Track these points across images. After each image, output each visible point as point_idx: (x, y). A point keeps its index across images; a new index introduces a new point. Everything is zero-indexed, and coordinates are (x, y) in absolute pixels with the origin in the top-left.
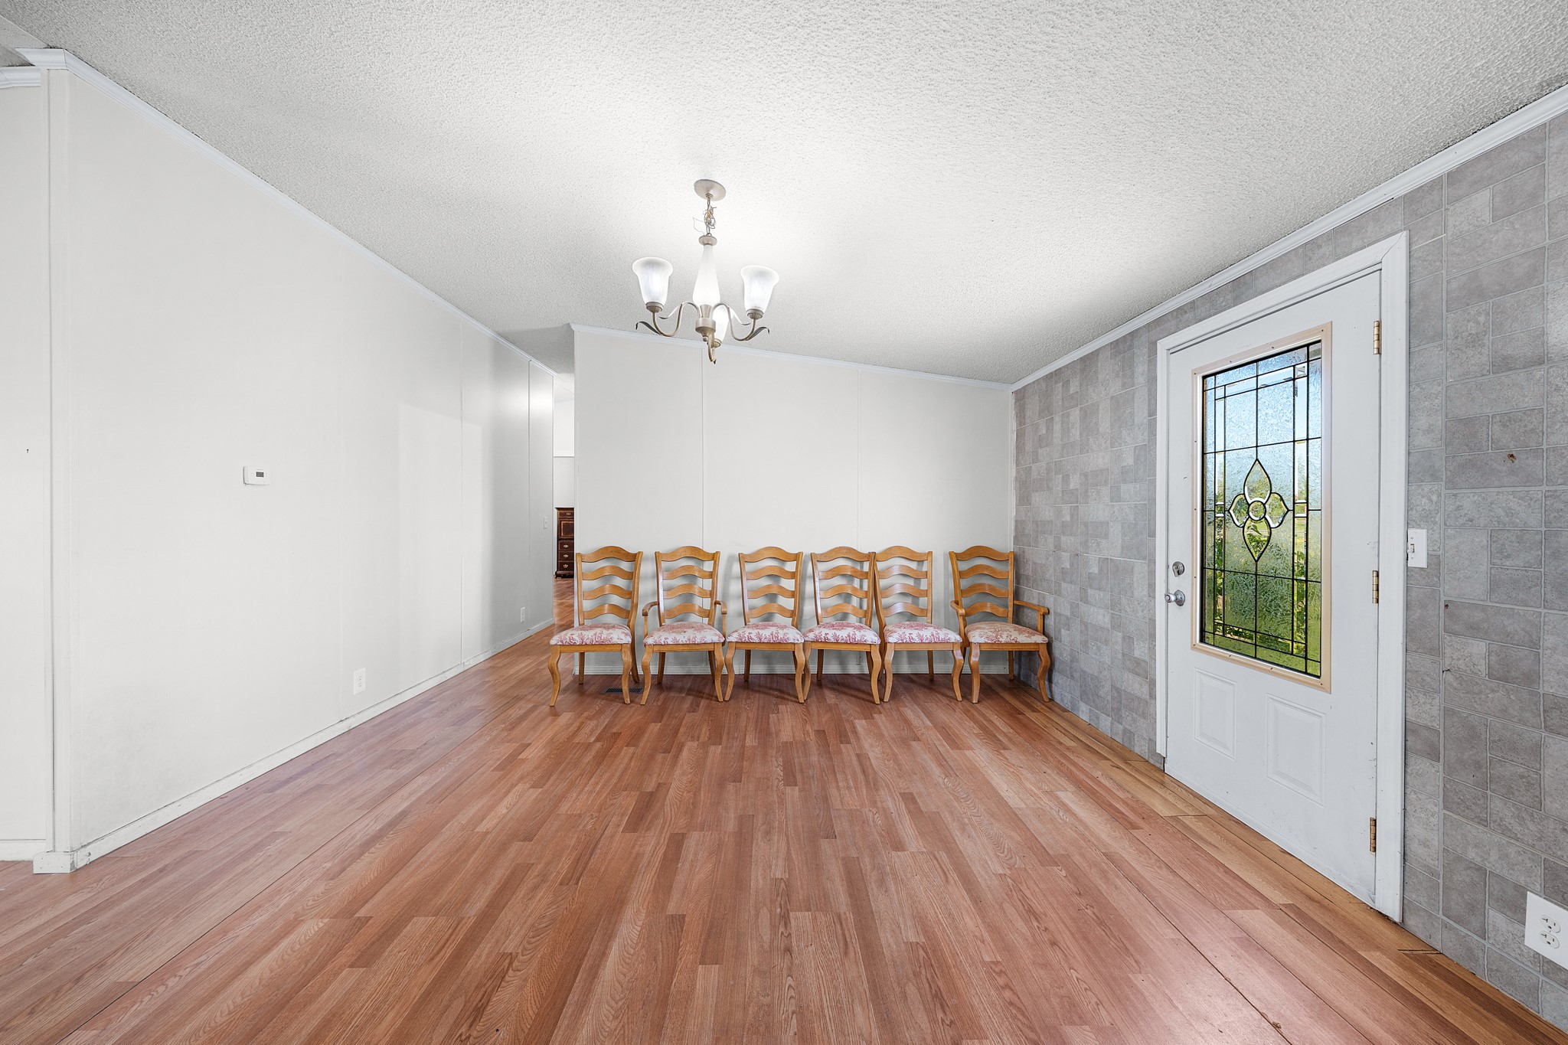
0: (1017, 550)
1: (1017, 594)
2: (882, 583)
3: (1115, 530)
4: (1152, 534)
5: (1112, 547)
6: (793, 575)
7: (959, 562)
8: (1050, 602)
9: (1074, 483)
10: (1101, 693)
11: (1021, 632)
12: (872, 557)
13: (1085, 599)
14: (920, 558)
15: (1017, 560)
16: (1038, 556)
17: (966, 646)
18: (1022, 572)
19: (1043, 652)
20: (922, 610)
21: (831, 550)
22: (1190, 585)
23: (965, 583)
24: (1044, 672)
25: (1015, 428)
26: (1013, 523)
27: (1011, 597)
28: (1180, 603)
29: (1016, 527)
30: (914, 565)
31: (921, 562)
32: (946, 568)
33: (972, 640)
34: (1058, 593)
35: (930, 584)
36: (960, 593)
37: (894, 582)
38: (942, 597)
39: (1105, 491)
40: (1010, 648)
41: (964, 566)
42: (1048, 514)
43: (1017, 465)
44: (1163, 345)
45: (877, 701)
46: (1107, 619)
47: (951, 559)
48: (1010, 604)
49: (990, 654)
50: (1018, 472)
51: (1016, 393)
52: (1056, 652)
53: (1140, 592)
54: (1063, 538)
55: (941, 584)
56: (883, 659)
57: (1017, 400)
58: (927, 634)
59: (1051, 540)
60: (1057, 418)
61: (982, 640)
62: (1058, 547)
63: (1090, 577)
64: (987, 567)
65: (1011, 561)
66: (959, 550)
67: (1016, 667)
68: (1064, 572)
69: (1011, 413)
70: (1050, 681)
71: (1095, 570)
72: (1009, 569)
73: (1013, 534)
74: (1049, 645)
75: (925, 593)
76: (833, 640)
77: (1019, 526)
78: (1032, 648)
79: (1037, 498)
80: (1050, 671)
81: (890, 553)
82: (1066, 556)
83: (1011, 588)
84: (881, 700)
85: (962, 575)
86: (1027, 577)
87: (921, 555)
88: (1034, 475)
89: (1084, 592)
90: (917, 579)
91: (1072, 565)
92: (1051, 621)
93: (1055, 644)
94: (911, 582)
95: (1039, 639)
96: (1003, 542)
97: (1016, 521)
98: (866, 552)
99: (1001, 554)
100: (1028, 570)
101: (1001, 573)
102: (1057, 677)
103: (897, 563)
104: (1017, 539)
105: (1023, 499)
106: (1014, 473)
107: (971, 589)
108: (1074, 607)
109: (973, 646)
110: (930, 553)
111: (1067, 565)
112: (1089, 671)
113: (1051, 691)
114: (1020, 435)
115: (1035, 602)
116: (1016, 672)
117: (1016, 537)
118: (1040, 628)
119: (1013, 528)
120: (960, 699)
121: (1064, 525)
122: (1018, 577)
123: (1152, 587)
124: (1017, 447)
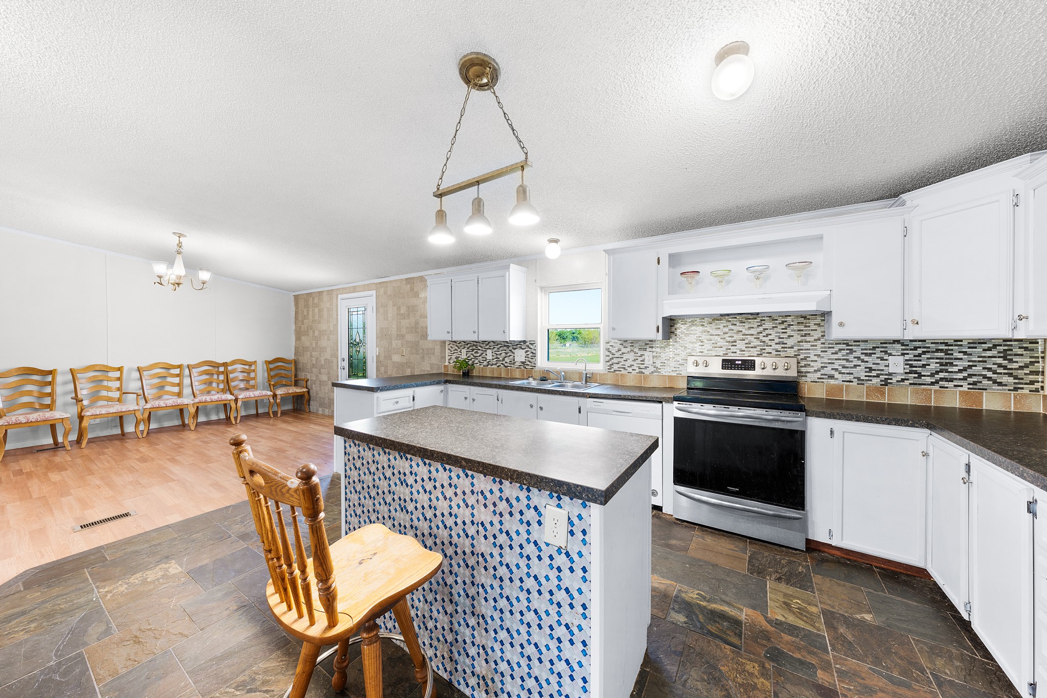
0: (295, 358)
1: (296, 376)
2: (231, 376)
3: (328, 349)
4: (338, 351)
5: (327, 355)
6: (178, 375)
7: (270, 365)
8: (308, 377)
9: (316, 334)
10: (325, 402)
11: (297, 388)
12: (225, 365)
13: (320, 373)
14: (250, 364)
15: (296, 362)
16: (304, 360)
17: (275, 396)
18: (298, 367)
19: (306, 394)
20: (252, 386)
21: (200, 362)
22: (346, 364)
23: (272, 373)
24: (307, 401)
25: (294, 310)
26: (294, 348)
27: (293, 377)
28: (344, 369)
29: (295, 349)
30: (247, 367)
31: (250, 366)
32: (263, 367)
33: (277, 393)
34: (312, 372)
35: (256, 375)
36: (270, 378)
37: (237, 374)
38: (261, 380)
39: (326, 337)
40: (293, 395)
41: (272, 366)
42: (307, 344)
43: (295, 325)
44: (340, 296)
45: (234, 423)
46: (327, 378)
47: (266, 364)
48: (293, 380)
49: (284, 398)
50: (296, 327)
51: (295, 296)
52: (311, 394)
53: (335, 368)
54: (313, 353)
55: (261, 374)
56: (236, 404)
57: (295, 299)
58: (257, 393)
59: (309, 353)
60: (311, 310)
61: (282, 393)
62: (311, 356)
63: (322, 365)
64: (283, 366)
65: (293, 363)
66: (270, 359)
67: (296, 405)
68: (313, 365)
69: (293, 304)
70: (309, 405)
71: (323, 363)
72: (293, 366)
73: (294, 352)
74: (308, 392)
75: (254, 379)
76: (209, 401)
77: (296, 349)
78: (302, 394)
79: (303, 338)
80: (309, 400)
81: (234, 362)
82: (314, 359)
83: (293, 374)
84: (236, 423)
85: (271, 370)
86: (300, 369)
87: (251, 362)
88: (302, 329)
89: (320, 370)
90: (249, 373)
91: (316, 362)
92: (309, 383)
93: (311, 391)
94: (246, 374)
95: (305, 390)
96: (290, 356)
97: (295, 347)
98: (222, 362)
99: (289, 361)
100: (300, 366)
101: (289, 368)
102: (312, 403)
103: (239, 367)
104: (297, 353)
105: (298, 338)
106: (294, 328)
107: (276, 375)
108: (317, 376)
109: (278, 396)
110: (256, 361)
111: (314, 362)
112: (322, 396)
113: (309, 408)
114: (296, 313)
115: (303, 377)
116: (296, 407)
117: (295, 353)
118: (305, 386)
119: (294, 349)
120: (272, 416)
121: (313, 348)
122: (296, 369)
123: (338, 366)
124: (295, 317)
